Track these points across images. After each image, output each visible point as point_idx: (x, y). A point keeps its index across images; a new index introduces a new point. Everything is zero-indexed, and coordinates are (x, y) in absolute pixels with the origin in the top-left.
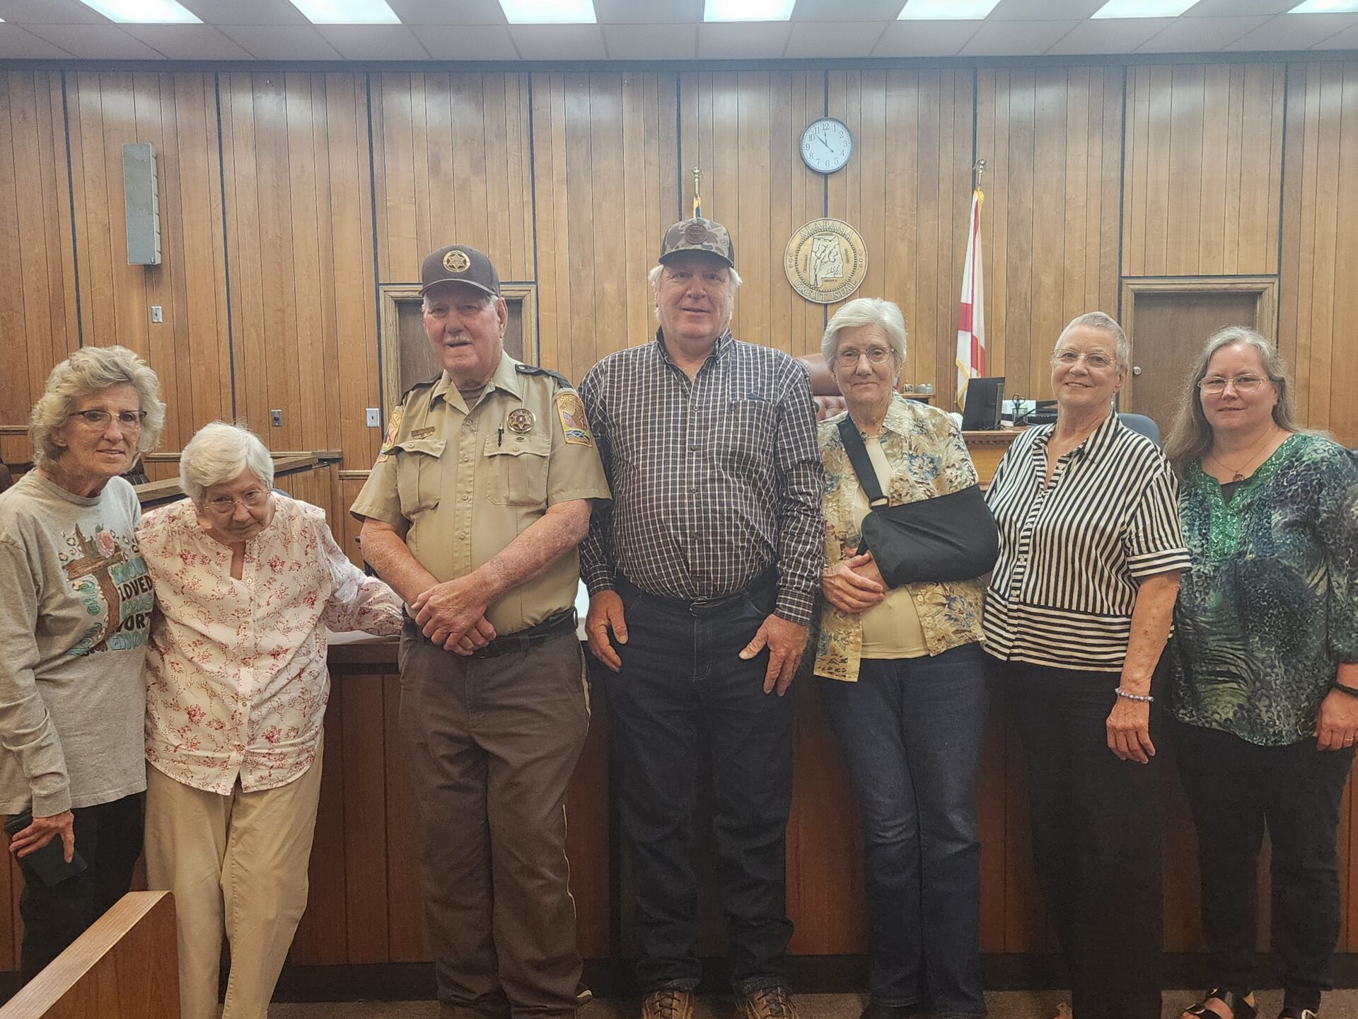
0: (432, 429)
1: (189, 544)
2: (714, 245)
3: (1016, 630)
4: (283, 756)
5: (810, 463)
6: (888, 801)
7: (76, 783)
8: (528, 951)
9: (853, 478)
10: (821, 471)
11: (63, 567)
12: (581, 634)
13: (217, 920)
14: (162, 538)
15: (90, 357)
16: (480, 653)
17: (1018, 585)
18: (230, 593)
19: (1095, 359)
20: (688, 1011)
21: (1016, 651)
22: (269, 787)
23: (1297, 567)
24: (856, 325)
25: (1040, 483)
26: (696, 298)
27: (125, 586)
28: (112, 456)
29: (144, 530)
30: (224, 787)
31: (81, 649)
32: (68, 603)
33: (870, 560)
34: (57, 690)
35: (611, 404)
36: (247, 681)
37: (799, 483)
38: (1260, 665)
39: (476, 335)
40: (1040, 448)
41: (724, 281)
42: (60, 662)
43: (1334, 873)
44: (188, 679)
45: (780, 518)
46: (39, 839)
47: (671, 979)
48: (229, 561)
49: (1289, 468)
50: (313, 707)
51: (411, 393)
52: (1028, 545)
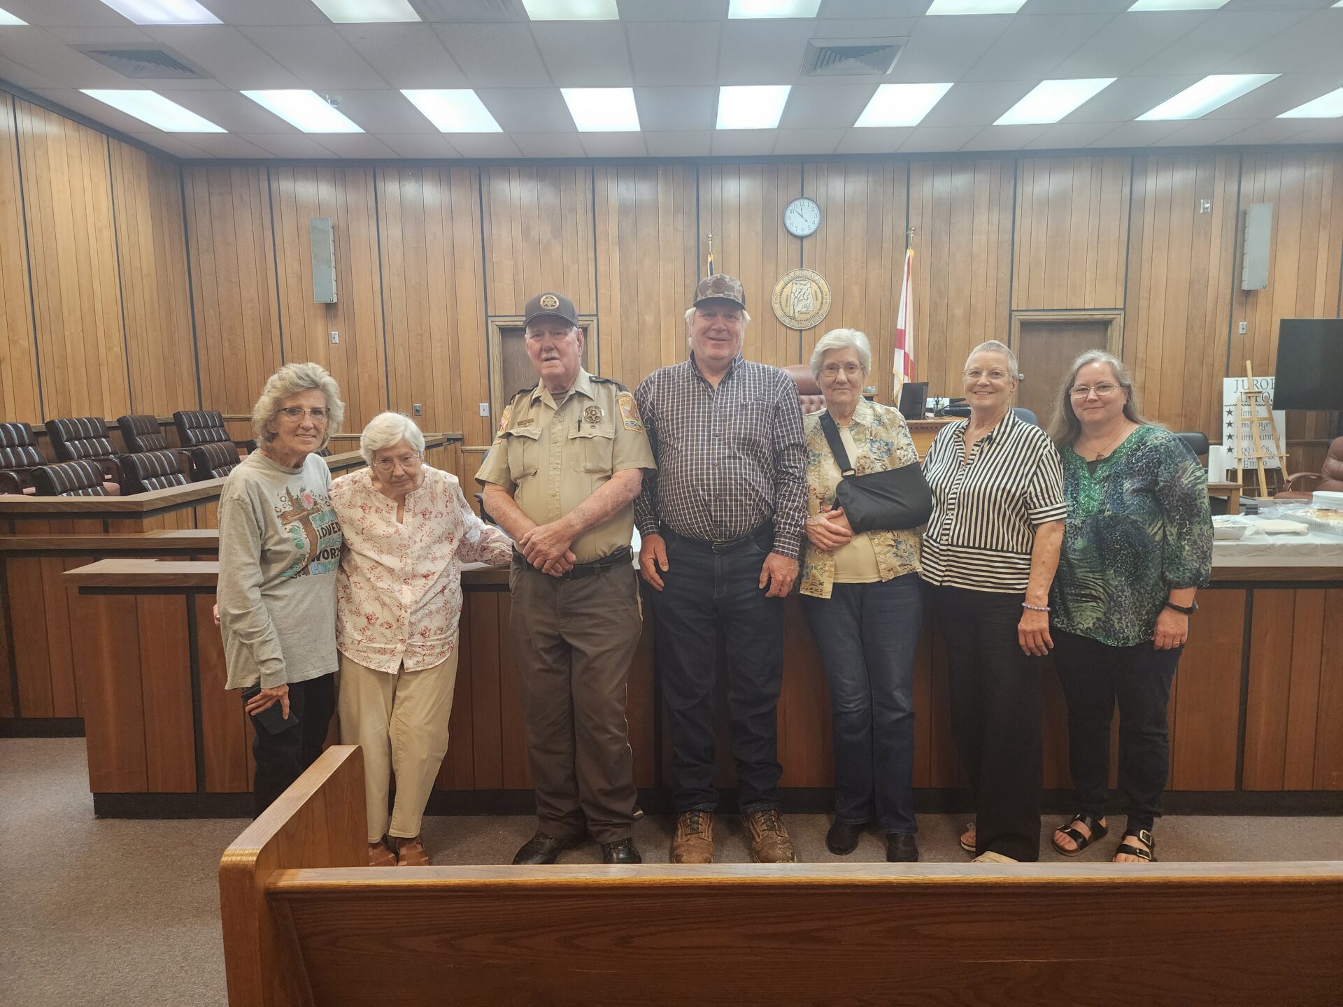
0: (532, 420)
1: (367, 499)
2: (732, 294)
3: (946, 564)
4: (433, 647)
5: (797, 446)
6: (850, 682)
7: (289, 666)
8: (599, 783)
9: (830, 455)
10: (805, 451)
11: (278, 517)
12: (636, 565)
13: (387, 759)
14: (348, 496)
15: (291, 371)
16: (567, 575)
17: (947, 532)
18: (395, 533)
19: (994, 374)
20: (709, 826)
21: (946, 579)
22: (423, 668)
23: (1142, 520)
24: (836, 347)
25: (961, 461)
26: (719, 331)
27: (322, 529)
28: (306, 439)
29: (335, 490)
30: (393, 669)
31: (290, 573)
32: (282, 541)
33: (842, 514)
34: (276, 603)
35: (658, 404)
36: (407, 595)
37: (789, 460)
38: (1113, 590)
39: (562, 354)
40: (959, 437)
41: (738, 319)
42: (277, 581)
43: (1165, 736)
44: (367, 594)
45: (776, 485)
46: (265, 703)
47: (699, 804)
48: (395, 511)
49: (1137, 450)
50: (452, 613)
51: (517, 396)
52: (954, 504)
